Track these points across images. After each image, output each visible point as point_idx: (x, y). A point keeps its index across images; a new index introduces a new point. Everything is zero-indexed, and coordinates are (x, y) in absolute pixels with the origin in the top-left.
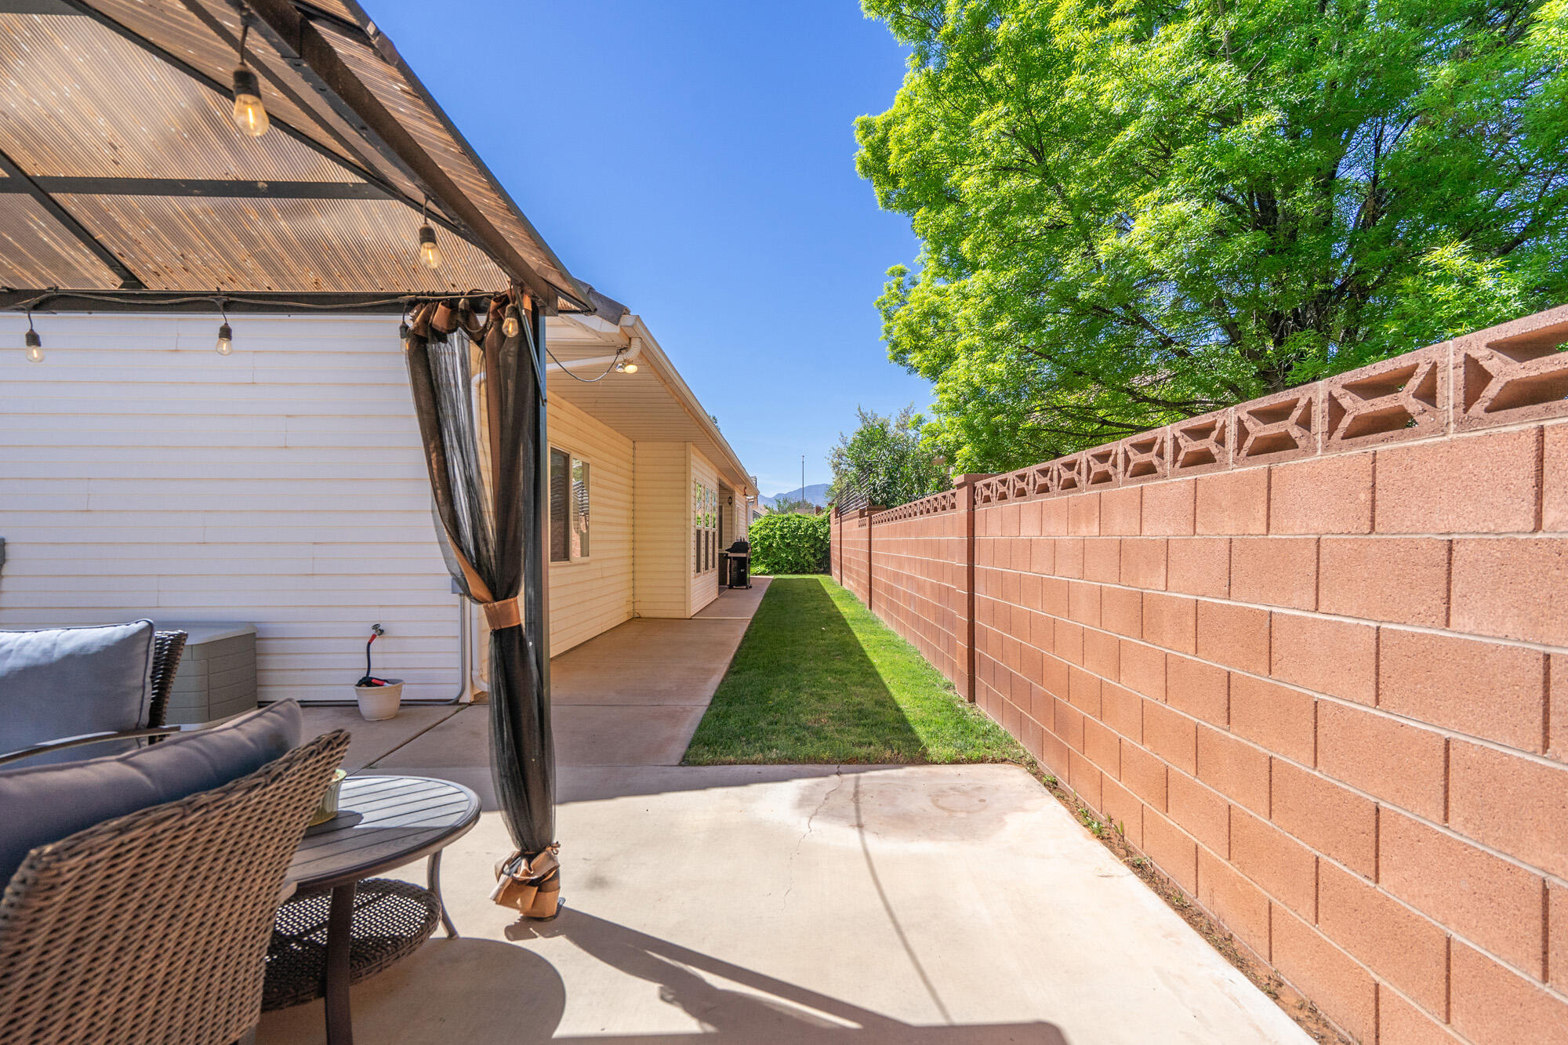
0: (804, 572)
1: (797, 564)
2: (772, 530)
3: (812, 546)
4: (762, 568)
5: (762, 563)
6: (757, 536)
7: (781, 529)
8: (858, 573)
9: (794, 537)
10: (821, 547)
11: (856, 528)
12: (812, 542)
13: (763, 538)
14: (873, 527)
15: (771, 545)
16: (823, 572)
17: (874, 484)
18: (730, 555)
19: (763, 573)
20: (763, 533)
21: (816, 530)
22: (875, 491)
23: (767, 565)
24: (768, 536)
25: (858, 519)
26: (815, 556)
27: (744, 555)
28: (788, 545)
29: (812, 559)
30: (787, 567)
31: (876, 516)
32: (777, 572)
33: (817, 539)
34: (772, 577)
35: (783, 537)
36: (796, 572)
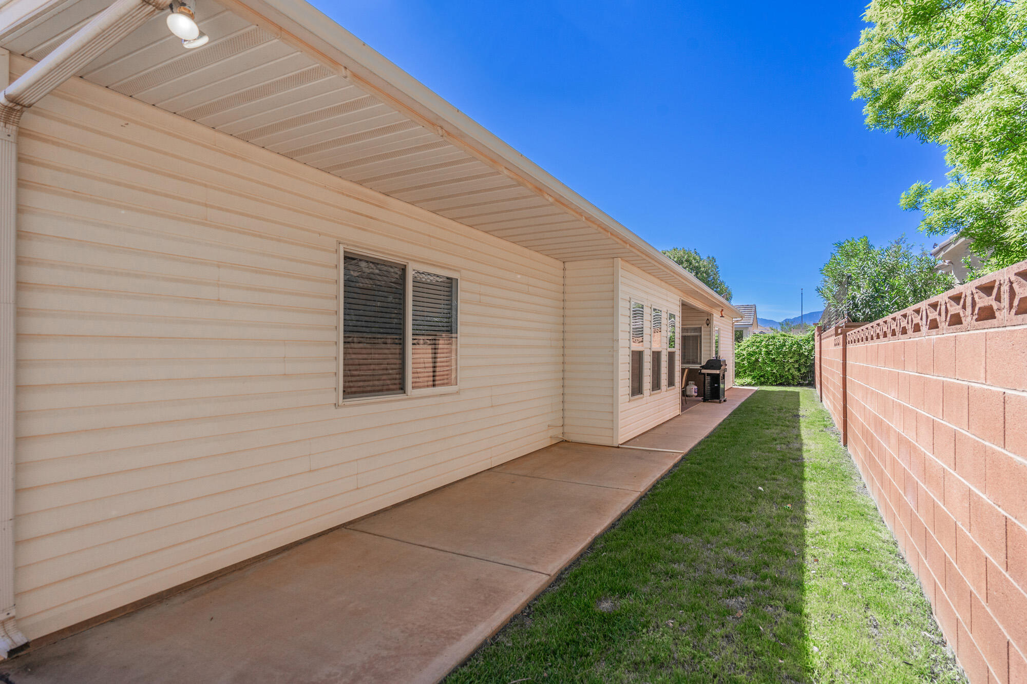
0: (789, 385)
1: (782, 377)
2: (758, 347)
3: (797, 361)
4: (748, 380)
5: (749, 375)
6: (745, 353)
7: (767, 346)
8: (834, 395)
9: (779, 353)
10: (806, 363)
11: (832, 348)
12: (796, 357)
13: (749, 354)
14: (849, 347)
15: (757, 360)
16: (807, 385)
17: (854, 298)
18: (704, 371)
19: (749, 385)
20: (750, 350)
21: (800, 347)
22: (856, 306)
23: (754, 378)
24: (755, 353)
25: (834, 337)
26: (799, 371)
27: (718, 372)
28: (773, 360)
29: (796, 373)
30: (772, 379)
31: (852, 334)
32: (762, 384)
33: (801, 355)
34: (756, 388)
35: (768, 353)
36: (781, 384)
